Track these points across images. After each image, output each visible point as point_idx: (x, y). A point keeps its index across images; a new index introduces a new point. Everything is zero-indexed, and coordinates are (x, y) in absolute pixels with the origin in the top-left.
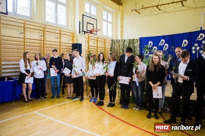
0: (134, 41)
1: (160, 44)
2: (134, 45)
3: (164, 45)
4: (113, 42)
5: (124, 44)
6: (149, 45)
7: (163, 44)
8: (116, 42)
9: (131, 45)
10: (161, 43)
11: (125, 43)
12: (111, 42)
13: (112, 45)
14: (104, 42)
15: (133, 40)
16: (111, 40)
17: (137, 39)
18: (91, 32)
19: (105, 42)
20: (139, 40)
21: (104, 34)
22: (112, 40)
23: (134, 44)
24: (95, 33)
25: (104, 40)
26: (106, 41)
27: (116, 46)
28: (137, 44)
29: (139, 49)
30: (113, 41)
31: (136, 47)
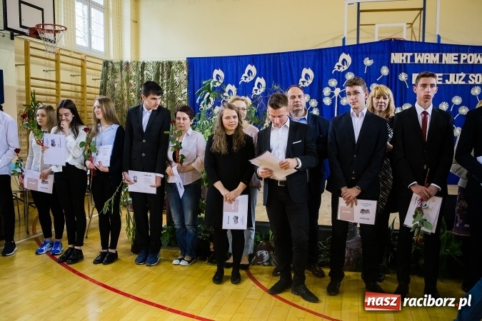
0: (171, 66)
1: (243, 78)
2: (173, 80)
3: (254, 81)
4: (107, 67)
5: (142, 75)
6: (215, 79)
7: (252, 78)
8: (117, 67)
9: (162, 80)
10: (246, 74)
11: (145, 72)
12: (101, 67)
13: (105, 77)
14: (80, 68)
15: (170, 64)
16: (102, 62)
17: (179, 63)
18: (35, 33)
19: (82, 66)
20: (185, 65)
21: (81, 41)
22: (106, 64)
23: (173, 77)
24: (51, 36)
25: (79, 62)
26: (88, 64)
27: (118, 80)
28: (181, 77)
29: (186, 90)
30: (110, 65)
31: (178, 83)
